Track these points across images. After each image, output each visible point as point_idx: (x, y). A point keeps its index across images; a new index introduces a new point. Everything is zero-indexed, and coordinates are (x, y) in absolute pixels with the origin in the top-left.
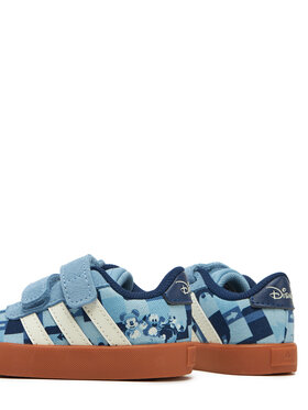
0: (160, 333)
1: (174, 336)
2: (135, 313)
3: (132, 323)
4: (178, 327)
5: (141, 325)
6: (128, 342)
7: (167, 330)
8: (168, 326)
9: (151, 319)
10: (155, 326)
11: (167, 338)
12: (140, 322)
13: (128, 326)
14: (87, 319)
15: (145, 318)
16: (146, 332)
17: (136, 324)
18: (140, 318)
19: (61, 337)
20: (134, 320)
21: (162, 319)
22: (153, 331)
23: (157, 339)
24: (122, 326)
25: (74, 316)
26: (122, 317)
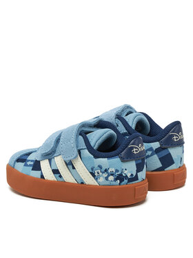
0: (116, 179)
1: (126, 181)
2: (100, 167)
3: (98, 173)
4: (129, 175)
5: (104, 174)
6: (96, 184)
7: (120, 178)
8: (121, 175)
9: (109, 171)
10: (112, 175)
11: (121, 182)
12: (103, 173)
13: (96, 174)
14: (74, 168)
15: (106, 170)
16: (107, 179)
17: (101, 174)
18: (103, 170)
19: (60, 176)
20: (99, 171)
21: (117, 171)
22: (111, 178)
23: (114, 183)
24: (93, 174)
25: (67, 164)
26: (92, 169)
